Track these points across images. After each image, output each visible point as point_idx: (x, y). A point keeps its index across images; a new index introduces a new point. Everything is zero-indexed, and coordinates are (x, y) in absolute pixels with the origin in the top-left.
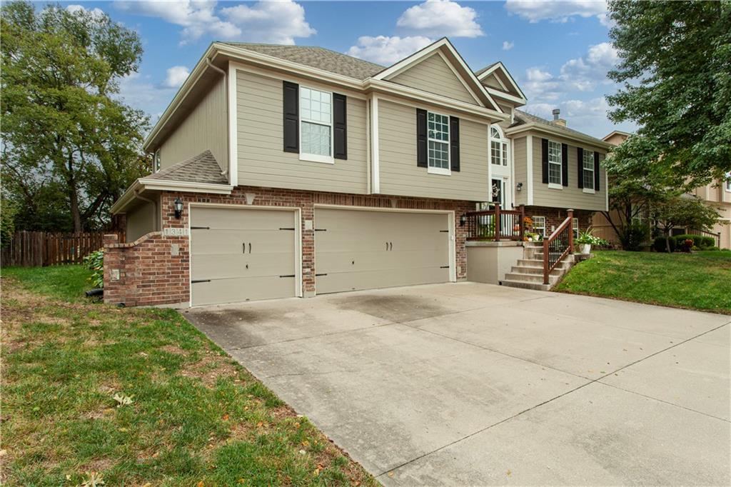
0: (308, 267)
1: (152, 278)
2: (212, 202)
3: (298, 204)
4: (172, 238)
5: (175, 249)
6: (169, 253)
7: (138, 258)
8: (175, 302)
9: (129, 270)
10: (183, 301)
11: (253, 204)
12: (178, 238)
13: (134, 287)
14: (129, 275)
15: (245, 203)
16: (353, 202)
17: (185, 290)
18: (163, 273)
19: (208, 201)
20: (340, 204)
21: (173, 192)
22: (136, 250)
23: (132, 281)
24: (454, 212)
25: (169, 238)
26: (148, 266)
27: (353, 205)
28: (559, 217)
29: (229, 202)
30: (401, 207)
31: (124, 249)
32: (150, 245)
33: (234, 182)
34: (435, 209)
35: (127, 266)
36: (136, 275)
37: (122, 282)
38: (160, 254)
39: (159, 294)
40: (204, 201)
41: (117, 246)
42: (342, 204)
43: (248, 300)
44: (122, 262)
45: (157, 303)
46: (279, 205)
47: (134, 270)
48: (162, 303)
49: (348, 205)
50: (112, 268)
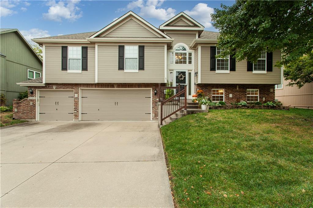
0: (76, 111)
1: (25, 111)
2: (43, 89)
3: (72, 88)
4: (31, 100)
5: (31, 103)
6: (30, 104)
7: (21, 106)
8: (31, 119)
9: (19, 109)
10: (33, 119)
11: (56, 89)
12: (32, 100)
13: (20, 114)
14: (19, 110)
15: (53, 89)
16: (95, 87)
17: (34, 115)
18: (28, 110)
19: (41, 89)
20: (90, 87)
21: (31, 86)
22: (21, 103)
23: (20, 112)
24: (152, 88)
25: (30, 100)
26: (24, 108)
27: (95, 88)
28: (238, 89)
29: (48, 89)
30: (119, 88)
31: (18, 103)
32: (25, 102)
33: (44, 82)
34: (139, 87)
35: (19, 108)
36: (21, 110)
37: (17, 112)
38: (27, 104)
39: (27, 116)
40: (40, 89)
41: (16, 102)
42: (91, 88)
43: (57, 120)
44: (18, 107)
45: (26, 119)
46: (65, 89)
47: (20, 109)
48: (28, 119)
49: (93, 88)
50: (15, 108)
